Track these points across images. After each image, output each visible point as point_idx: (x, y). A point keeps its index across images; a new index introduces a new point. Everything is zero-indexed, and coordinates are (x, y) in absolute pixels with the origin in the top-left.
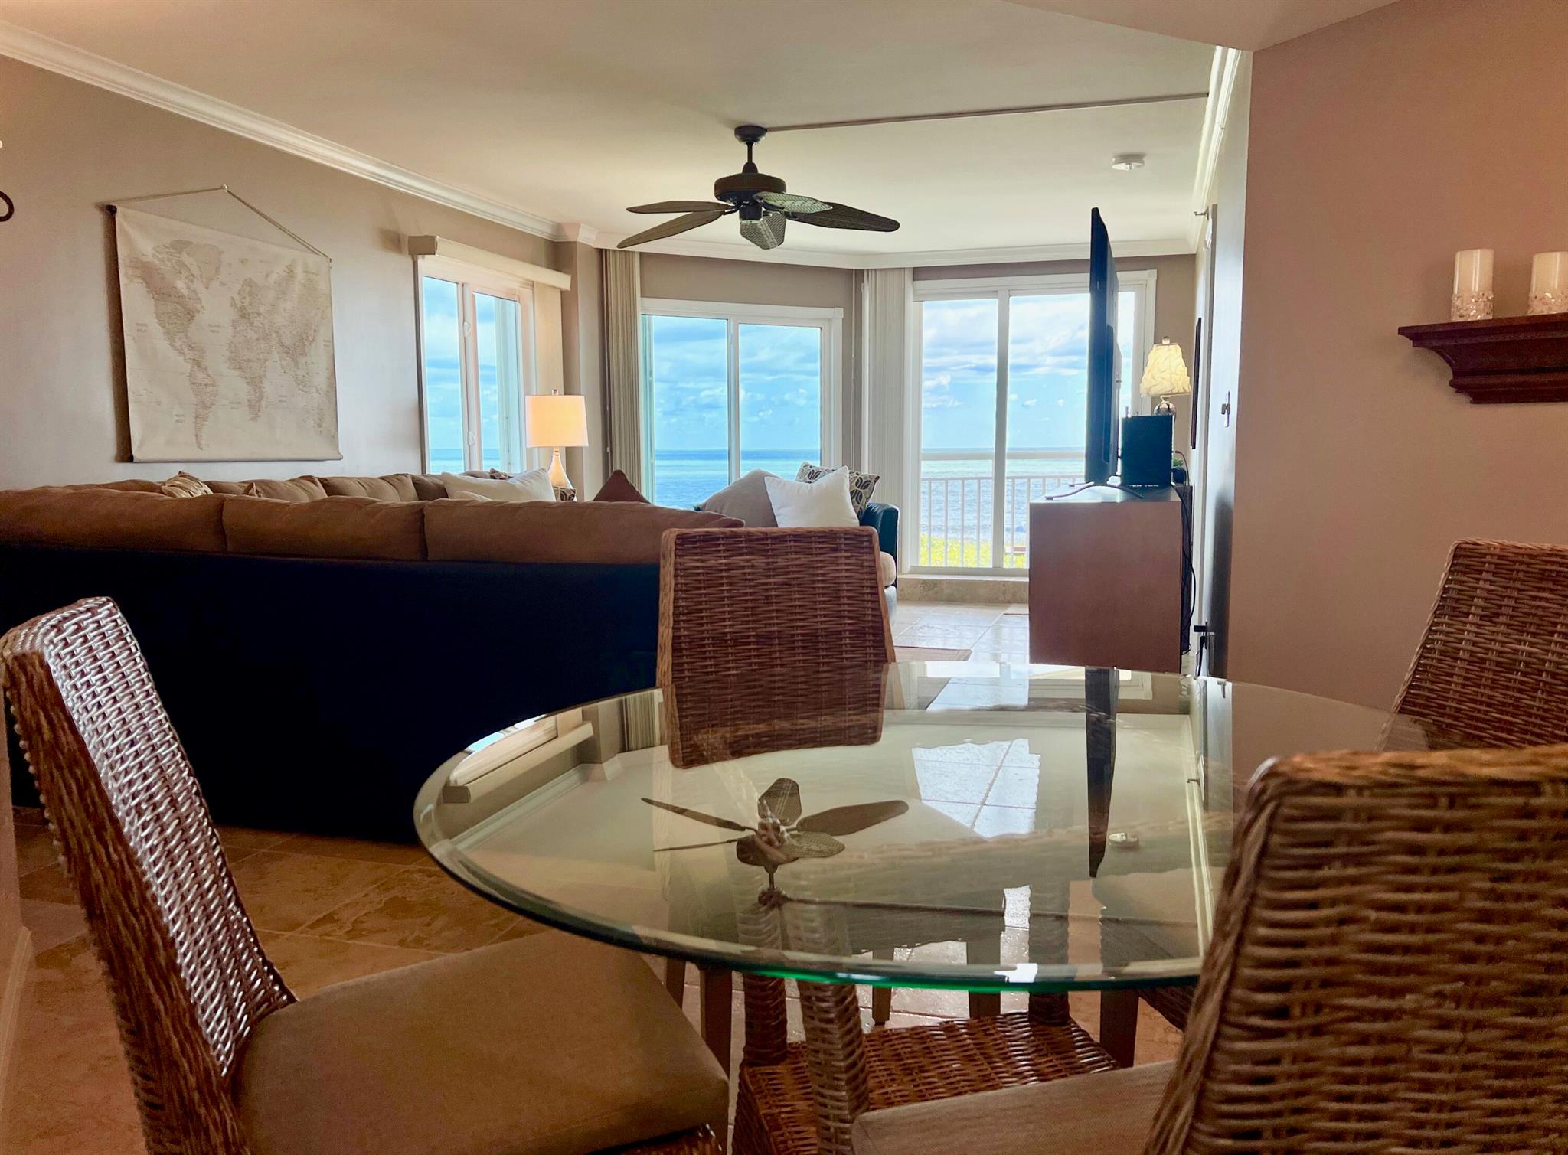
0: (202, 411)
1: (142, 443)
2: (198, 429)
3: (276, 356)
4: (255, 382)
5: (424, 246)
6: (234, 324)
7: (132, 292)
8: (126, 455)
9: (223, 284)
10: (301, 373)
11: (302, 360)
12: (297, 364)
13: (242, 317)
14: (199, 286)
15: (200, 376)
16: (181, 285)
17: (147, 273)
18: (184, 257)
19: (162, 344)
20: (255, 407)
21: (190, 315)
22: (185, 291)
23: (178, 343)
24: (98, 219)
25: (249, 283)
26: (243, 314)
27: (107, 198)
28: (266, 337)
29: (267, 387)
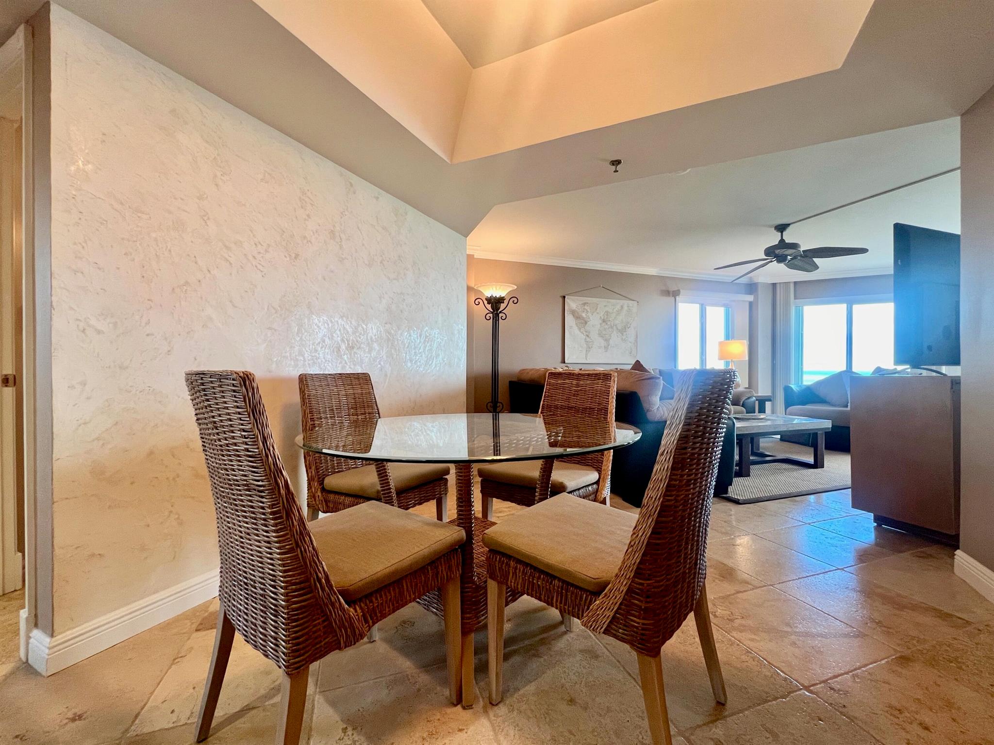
0: (589, 349)
1: (568, 358)
2: (586, 355)
3: (615, 332)
4: (607, 340)
5: (675, 294)
6: (601, 324)
7: (569, 319)
8: (563, 361)
9: (598, 313)
10: (624, 337)
11: (625, 333)
12: (622, 334)
13: (604, 322)
14: (590, 314)
15: (588, 339)
16: (584, 315)
17: (573, 312)
18: (586, 307)
19: (577, 331)
20: (606, 348)
21: (586, 323)
22: (585, 316)
23: (582, 331)
24: (561, 300)
25: (607, 312)
26: (604, 321)
27: (563, 295)
28: (612, 327)
29: (611, 342)
